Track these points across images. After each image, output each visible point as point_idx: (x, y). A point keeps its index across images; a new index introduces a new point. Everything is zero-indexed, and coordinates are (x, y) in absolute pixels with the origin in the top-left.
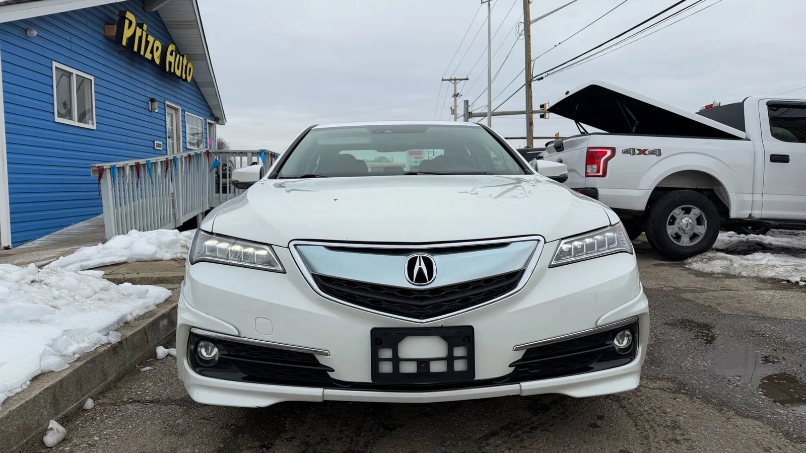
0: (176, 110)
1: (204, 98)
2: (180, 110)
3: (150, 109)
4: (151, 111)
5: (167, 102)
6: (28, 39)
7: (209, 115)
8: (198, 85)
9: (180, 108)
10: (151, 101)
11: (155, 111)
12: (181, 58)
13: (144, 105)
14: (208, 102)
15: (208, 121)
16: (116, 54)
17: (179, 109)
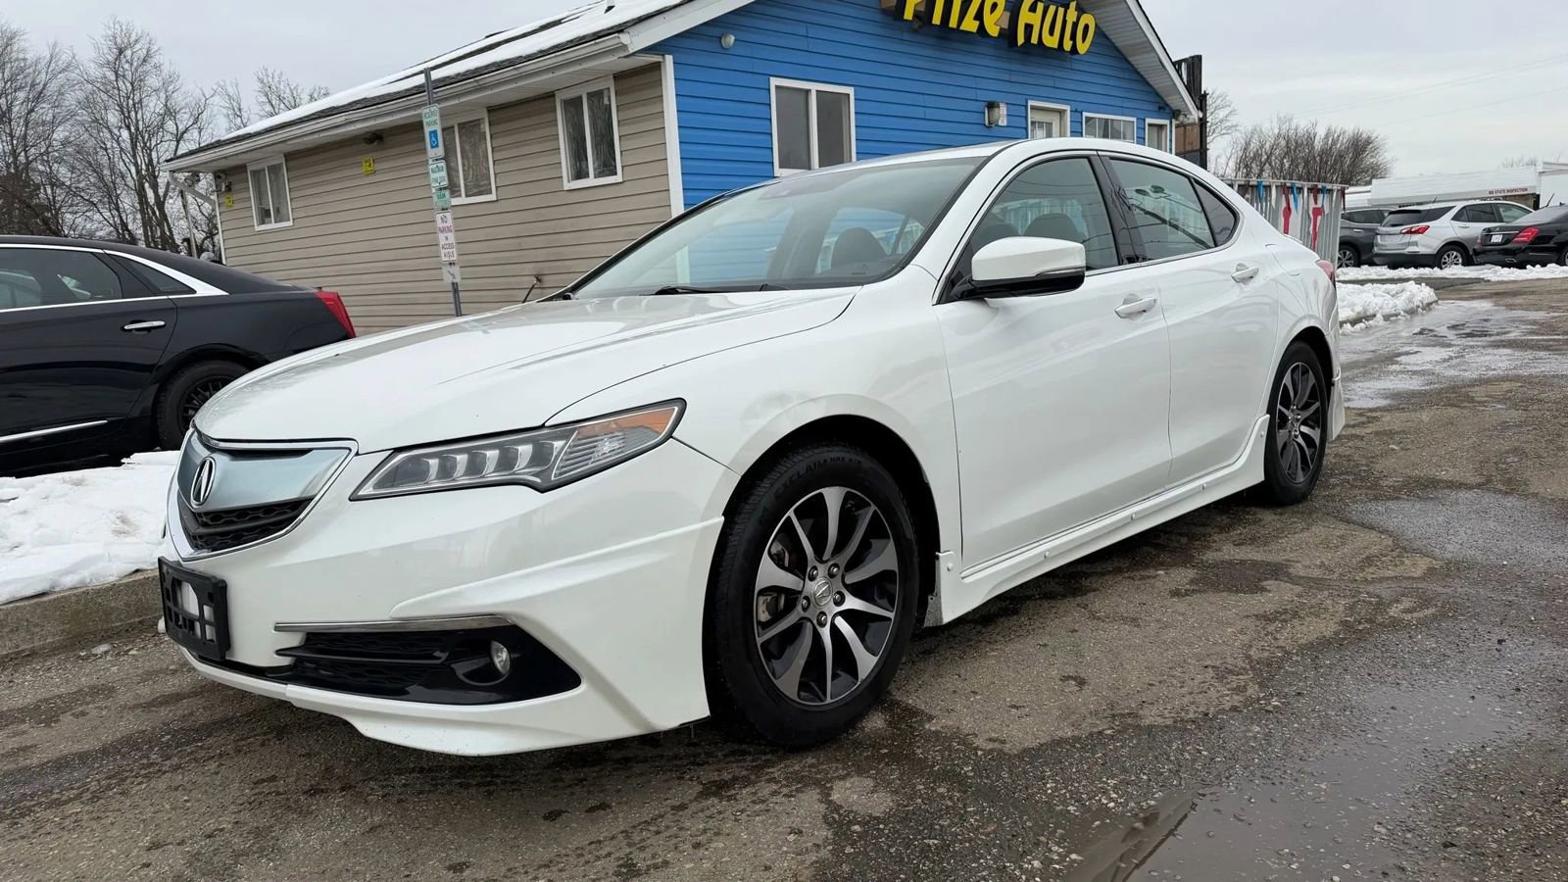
0: (1061, 112)
1: (1142, 76)
2: (1069, 112)
3: (987, 123)
4: (988, 127)
5: (1031, 103)
6: (725, 51)
7: (1157, 109)
8: (1124, 52)
9: (1068, 108)
10: (988, 109)
11: (1000, 123)
12: (1061, 10)
13: (974, 118)
14: (1151, 83)
15: (1149, 121)
16: (906, 36)
17: (1065, 111)
